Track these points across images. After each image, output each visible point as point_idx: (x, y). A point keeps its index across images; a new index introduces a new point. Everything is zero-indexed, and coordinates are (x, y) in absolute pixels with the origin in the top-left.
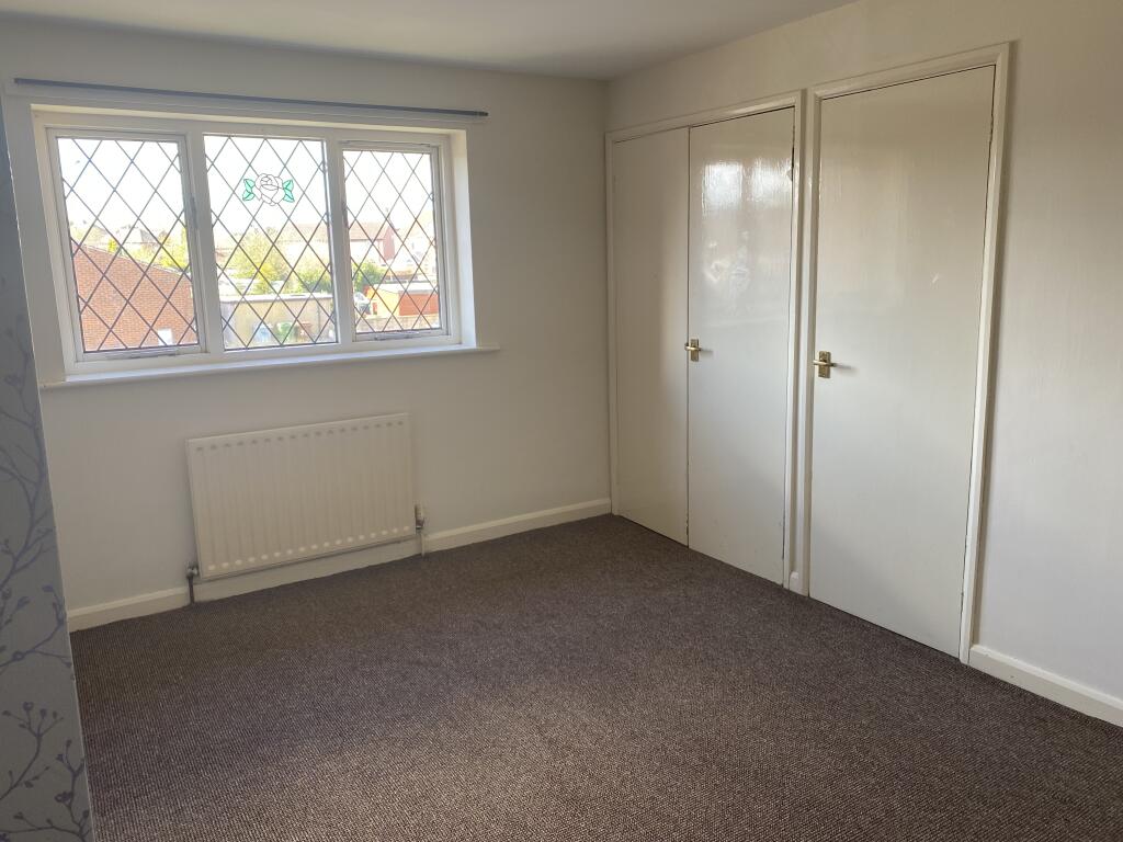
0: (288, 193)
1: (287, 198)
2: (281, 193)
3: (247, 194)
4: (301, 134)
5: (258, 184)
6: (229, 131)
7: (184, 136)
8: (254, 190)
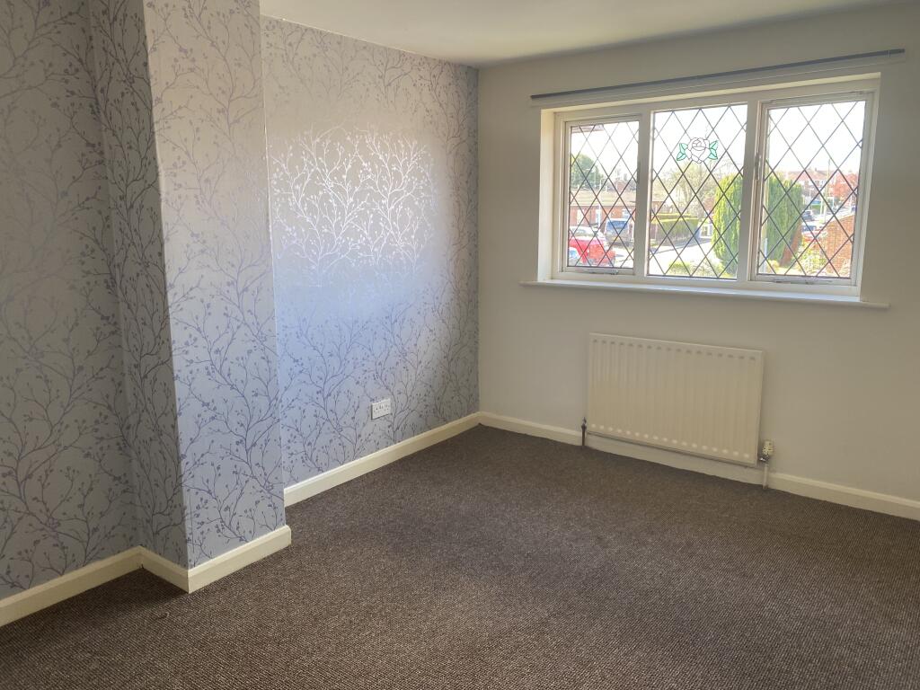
0: (713, 151)
1: (712, 156)
2: (708, 152)
3: (681, 155)
4: (729, 101)
5: (690, 147)
6: (672, 107)
7: (640, 115)
8: (687, 152)
